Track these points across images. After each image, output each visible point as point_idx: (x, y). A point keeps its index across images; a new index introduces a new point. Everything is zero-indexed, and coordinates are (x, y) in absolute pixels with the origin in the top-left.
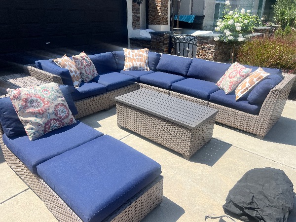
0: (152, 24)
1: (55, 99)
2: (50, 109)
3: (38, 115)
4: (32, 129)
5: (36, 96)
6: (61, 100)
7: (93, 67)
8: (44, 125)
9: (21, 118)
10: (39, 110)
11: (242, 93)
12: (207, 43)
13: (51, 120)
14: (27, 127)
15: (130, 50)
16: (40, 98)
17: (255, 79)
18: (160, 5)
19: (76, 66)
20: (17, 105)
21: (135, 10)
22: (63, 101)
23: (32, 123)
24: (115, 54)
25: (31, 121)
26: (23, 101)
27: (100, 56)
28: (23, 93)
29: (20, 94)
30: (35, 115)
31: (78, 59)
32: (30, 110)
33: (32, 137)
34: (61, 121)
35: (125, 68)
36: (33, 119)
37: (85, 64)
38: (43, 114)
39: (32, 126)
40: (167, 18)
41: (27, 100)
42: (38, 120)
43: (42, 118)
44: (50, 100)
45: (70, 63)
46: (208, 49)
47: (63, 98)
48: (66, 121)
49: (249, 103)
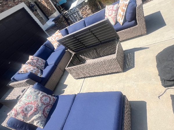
0: (49, 16)
1: (37, 97)
2: (39, 104)
3: (35, 113)
4: (38, 122)
5: (26, 105)
6: (41, 94)
7: (40, 59)
8: (43, 115)
9: (28, 122)
10: (34, 110)
11: (122, 19)
12: (83, 6)
13: (44, 109)
14: (35, 124)
15: (51, 37)
16: (29, 103)
17: (124, 8)
18: (46, 4)
19: (32, 66)
20: (20, 118)
21: (37, 15)
22: (42, 94)
23: (36, 120)
24: (45, 44)
25: (34, 119)
26: (21, 113)
27: (39, 51)
28: (18, 109)
29: (17, 111)
30: (34, 115)
31: (30, 62)
32: (29, 114)
33: (42, 126)
34: (49, 105)
35: (55, 48)
36: (34, 117)
37: (35, 61)
38: (37, 110)
39: (37, 121)
40: (54, 8)
41: (23, 111)
42: (38, 115)
43: (39, 112)
44: (35, 100)
45: (28, 67)
46: (86, 9)
47: (41, 92)
48: (51, 102)
49: (129, 22)
